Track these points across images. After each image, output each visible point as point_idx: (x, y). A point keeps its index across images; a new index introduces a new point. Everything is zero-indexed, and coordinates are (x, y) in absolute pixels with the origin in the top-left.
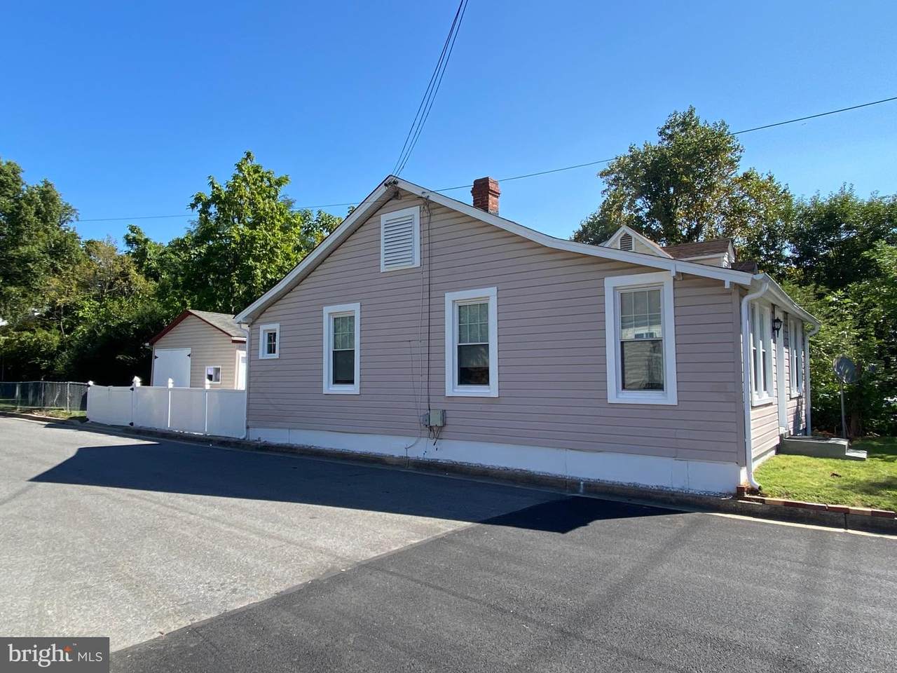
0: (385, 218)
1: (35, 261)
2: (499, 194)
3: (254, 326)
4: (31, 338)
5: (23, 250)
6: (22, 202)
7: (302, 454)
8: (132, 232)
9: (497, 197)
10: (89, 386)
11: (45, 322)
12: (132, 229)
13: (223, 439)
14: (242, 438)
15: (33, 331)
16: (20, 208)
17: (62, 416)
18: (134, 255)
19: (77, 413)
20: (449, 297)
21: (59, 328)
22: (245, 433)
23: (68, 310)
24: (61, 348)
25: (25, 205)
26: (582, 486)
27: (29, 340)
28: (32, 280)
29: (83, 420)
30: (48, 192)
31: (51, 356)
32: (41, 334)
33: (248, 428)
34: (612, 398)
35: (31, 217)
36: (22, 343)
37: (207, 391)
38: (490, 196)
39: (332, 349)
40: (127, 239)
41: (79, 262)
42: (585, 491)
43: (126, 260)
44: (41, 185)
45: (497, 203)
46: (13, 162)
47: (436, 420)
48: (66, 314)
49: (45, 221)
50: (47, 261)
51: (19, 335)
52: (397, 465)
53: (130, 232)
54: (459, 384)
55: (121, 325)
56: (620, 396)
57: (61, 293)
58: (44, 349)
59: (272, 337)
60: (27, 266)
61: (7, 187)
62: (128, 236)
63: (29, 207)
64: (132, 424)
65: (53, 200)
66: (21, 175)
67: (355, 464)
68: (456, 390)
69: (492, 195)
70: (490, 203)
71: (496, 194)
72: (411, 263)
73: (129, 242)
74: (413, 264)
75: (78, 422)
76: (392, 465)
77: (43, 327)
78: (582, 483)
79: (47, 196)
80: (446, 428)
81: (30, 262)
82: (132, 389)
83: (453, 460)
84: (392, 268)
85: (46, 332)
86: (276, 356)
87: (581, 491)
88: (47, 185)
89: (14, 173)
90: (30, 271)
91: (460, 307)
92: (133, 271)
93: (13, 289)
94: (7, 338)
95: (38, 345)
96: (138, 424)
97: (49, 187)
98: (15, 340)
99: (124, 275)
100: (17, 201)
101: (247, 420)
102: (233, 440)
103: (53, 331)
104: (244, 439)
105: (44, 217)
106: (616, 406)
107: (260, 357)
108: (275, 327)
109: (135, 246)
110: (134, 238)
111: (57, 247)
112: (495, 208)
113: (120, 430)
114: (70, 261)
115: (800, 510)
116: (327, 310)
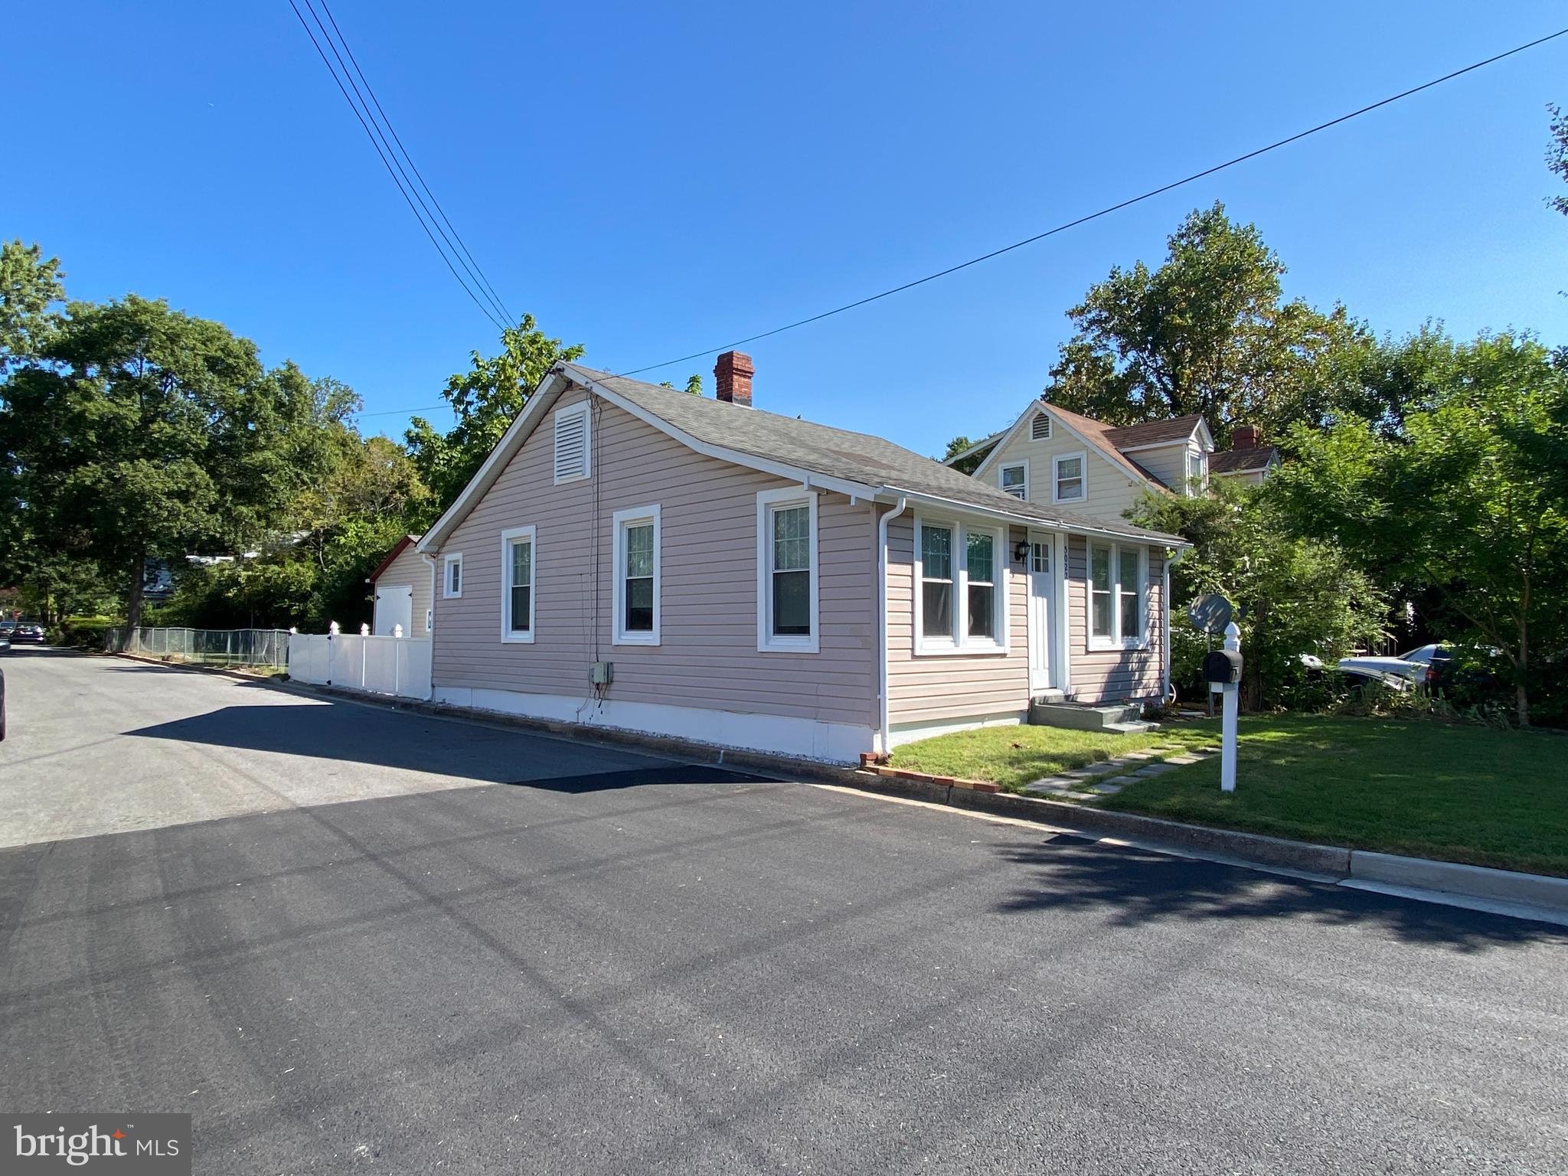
0: (560, 414)
1: (272, 471)
2: (752, 373)
3: (440, 557)
4: (279, 574)
5: (258, 457)
6: (255, 392)
7: (475, 719)
8: (416, 426)
9: (750, 378)
10: (290, 634)
11: (299, 553)
12: (416, 422)
13: (409, 700)
14: (426, 699)
15: (281, 564)
16: (252, 401)
17: (266, 673)
18: (419, 460)
19: (282, 670)
20: (618, 517)
21: (317, 560)
22: (431, 693)
23: (329, 534)
24: (315, 587)
25: (259, 397)
26: (722, 756)
27: (275, 576)
28: (270, 496)
29: (285, 677)
30: (291, 377)
31: (305, 597)
32: (292, 568)
33: (433, 686)
34: (762, 647)
35: (268, 411)
36: (268, 580)
37: (398, 640)
38: (735, 377)
39: (511, 585)
40: (408, 436)
41: (332, 471)
42: (724, 761)
43: (406, 466)
44: (283, 368)
45: (748, 386)
46: (247, 338)
47: (600, 678)
48: (326, 541)
49: (289, 416)
50: (291, 470)
51: (264, 569)
52: (560, 733)
53: (412, 427)
54: (627, 629)
55: (373, 555)
56: (772, 642)
57: (317, 512)
58: (293, 588)
59: (456, 567)
60: (263, 478)
61: (239, 373)
62: (409, 432)
63: (265, 400)
64: (329, 682)
65: (297, 388)
66: (257, 356)
67: (522, 732)
68: (623, 637)
69: (741, 375)
70: (736, 386)
71: (747, 374)
72: (580, 474)
73: (412, 440)
74: (583, 475)
75: (278, 680)
76: (554, 732)
77: (297, 560)
78: (722, 751)
79: (288, 382)
80: (614, 686)
81: (267, 472)
82: (330, 638)
83: (619, 726)
84: (566, 480)
85: (297, 565)
86: (459, 594)
87: (720, 762)
88: (291, 367)
89: (247, 355)
90: (266, 484)
91: (630, 530)
92: (415, 480)
93: (243, 509)
94: (250, 573)
95: (287, 582)
96: (334, 683)
97: (292, 371)
98: (260, 576)
99: (402, 487)
100: (249, 390)
101: (433, 677)
102: (419, 702)
103: (306, 564)
104: (429, 701)
105: (287, 412)
106: (765, 655)
107: (445, 597)
108: (458, 556)
109: (419, 446)
110: (417, 434)
111: (303, 450)
112: (745, 392)
113: (314, 689)
114: (320, 469)
115: (909, 782)
116: (506, 534)
